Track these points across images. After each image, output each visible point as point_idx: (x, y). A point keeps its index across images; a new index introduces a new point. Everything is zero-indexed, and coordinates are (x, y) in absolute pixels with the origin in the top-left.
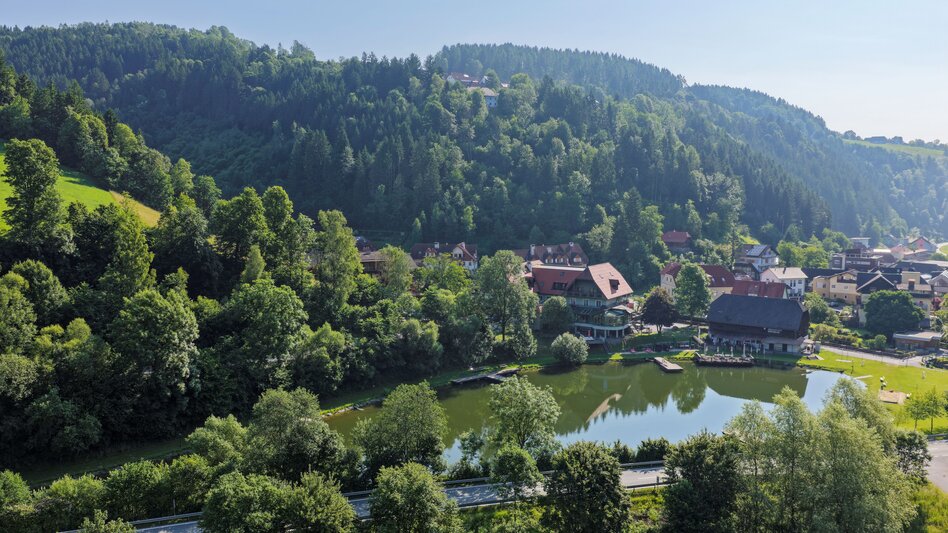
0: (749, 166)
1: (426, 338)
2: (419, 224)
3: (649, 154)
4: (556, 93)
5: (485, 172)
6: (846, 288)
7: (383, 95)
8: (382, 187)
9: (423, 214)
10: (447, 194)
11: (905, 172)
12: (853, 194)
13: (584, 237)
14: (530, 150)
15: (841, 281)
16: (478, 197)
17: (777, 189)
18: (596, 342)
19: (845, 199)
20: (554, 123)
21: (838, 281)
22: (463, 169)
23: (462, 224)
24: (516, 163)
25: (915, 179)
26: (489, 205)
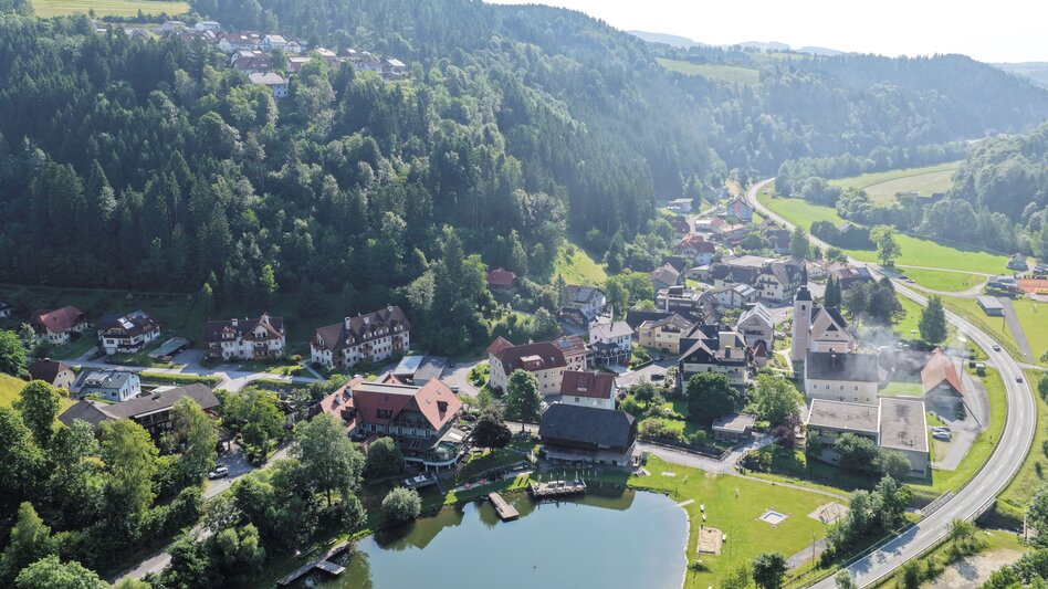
0: (572, 160)
1: (246, 551)
2: (210, 290)
3: (467, 171)
4: (357, 94)
5: (282, 211)
6: (670, 337)
7: (142, 99)
8: (157, 241)
9: (213, 275)
10: (240, 245)
11: (724, 105)
12: (675, 147)
13: (402, 291)
14: (333, 180)
15: (666, 330)
16: (277, 248)
17: (601, 186)
18: (429, 483)
19: (668, 156)
20: (357, 138)
21: (663, 330)
22: (254, 207)
23: (263, 286)
24: (319, 195)
25: (733, 112)
26: (292, 256)
